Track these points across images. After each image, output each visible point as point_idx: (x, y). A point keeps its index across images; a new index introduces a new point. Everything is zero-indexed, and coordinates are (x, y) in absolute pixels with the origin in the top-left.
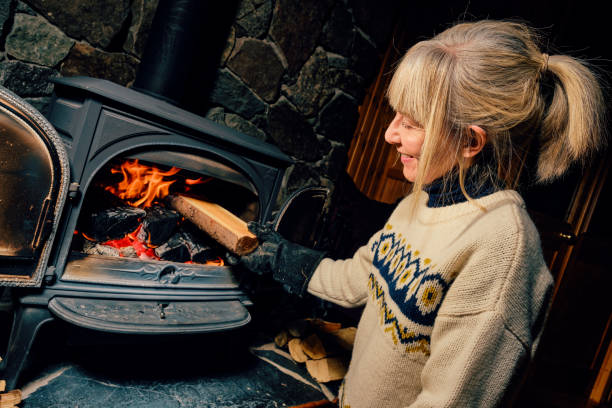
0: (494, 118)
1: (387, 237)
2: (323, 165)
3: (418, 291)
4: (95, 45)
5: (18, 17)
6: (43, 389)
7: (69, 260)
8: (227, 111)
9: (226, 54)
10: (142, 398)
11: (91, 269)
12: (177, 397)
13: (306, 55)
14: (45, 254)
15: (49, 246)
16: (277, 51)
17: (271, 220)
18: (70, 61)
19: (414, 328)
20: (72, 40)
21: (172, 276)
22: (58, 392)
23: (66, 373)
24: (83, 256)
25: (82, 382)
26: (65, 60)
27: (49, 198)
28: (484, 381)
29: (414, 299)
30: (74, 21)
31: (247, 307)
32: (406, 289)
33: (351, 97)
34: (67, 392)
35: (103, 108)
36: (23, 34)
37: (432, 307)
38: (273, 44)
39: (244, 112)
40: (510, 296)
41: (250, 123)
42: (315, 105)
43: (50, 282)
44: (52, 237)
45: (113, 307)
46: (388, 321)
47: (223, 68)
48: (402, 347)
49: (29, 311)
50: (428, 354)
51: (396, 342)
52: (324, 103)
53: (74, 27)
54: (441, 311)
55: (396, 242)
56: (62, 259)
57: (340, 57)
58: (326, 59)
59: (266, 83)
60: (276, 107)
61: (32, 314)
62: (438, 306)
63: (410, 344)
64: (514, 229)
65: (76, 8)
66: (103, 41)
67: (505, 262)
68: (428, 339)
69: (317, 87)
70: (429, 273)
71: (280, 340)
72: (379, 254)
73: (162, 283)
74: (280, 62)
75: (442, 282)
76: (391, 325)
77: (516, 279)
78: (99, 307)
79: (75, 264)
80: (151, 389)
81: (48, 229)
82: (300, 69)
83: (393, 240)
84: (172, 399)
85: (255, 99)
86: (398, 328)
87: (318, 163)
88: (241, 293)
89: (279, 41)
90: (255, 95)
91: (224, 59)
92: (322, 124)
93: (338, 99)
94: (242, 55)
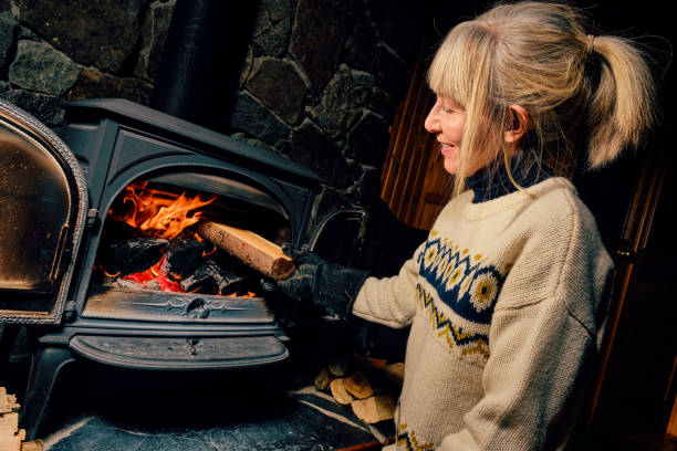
0: (537, 95)
1: (432, 243)
2: (354, 192)
3: (470, 287)
4: (104, 70)
5: (22, 44)
6: (66, 440)
7: (89, 295)
8: (249, 136)
9: (245, 75)
10: (175, 446)
11: (113, 304)
12: (213, 443)
13: (329, 73)
14: (64, 287)
15: (68, 277)
16: (298, 70)
18: (78, 89)
19: (469, 327)
20: (80, 66)
21: (200, 311)
22: (83, 443)
23: (89, 423)
24: (104, 290)
25: (110, 431)
26: (74, 87)
27: (66, 225)
28: (551, 373)
29: (467, 296)
30: (81, 46)
31: (284, 342)
32: (457, 288)
33: (380, 117)
34: (92, 443)
35: (120, 128)
36: (27, 62)
37: (488, 303)
38: (293, 63)
39: (267, 136)
40: (570, 280)
41: (274, 148)
42: (343, 127)
43: (70, 318)
44: (71, 268)
45: (140, 344)
46: (440, 325)
47: (242, 90)
48: (458, 350)
49: (49, 351)
50: (487, 356)
51: (451, 346)
52: (352, 124)
53: (82, 53)
54: (498, 306)
55: (442, 246)
56: (82, 293)
57: (365, 74)
58: (352, 76)
59: (288, 104)
60: (301, 129)
61: (52, 355)
62: (494, 302)
63: (466, 346)
64: (569, 210)
65: (83, 32)
66: (113, 65)
67: (562, 245)
68: (485, 339)
69: (344, 106)
70: (482, 266)
71: (321, 382)
72: (426, 262)
73: (190, 318)
74: (302, 82)
75: (496, 274)
76: (445, 328)
77: (575, 262)
78: (123, 344)
79: (96, 298)
80: (184, 437)
81: (67, 259)
82: (323, 88)
83: (439, 246)
84: (207, 445)
85: (278, 122)
86: (452, 329)
87: (349, 190)
88: (275, 327)
89: (299, 59)
90: (278, 118)
91: (242, 81)
92: (350, 146)
93: (366, 119)
94: (261, 75)
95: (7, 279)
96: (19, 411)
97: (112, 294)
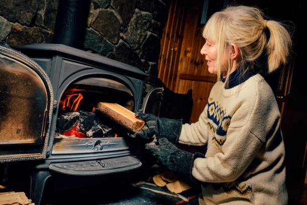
1: (212, 104)
4: (23, 25)
7: (54, 143)
9: (90, 20)
11: (64, 147)
13: (131, 15)
14: (46, 141)
16: (116, 14)
18: (11, 36)
20: (12, 23)
21: (99, 146)
24: (60, 140)
26: (9, 35)
27: (46, 110)
30: (11, 12)
33: (156, 35)
35: (63, 59)
39: (103, 51)
42: (139, 43)
43: (48, 156)
44: (49, 131)
47: (89, 28)
49: (41, 173)
52: (143, 41)
53: (11, 16)
56: (51, 143)
57: (148, 13)
58: (141, 15)
59: (112, 33)
60: (119, 46)
65: (11, 5)
66: (27, 21)
69: (139, 32)
72: (210, 112)
73: (96, 150)
74: (118, 21)
79: (57, 145)
81: (47, 126)
82: (128, 23)
83: (215, 105)
85: (108, 43)
89: (116, 8)
90: (107, 41)
91: (89, 23)
92: (143, 53)
93: (149, 37)
94: (98, 19)
95: (25, 139)
97: (63, 142)
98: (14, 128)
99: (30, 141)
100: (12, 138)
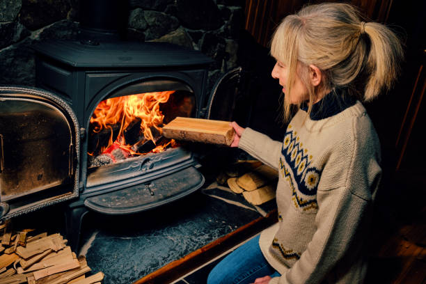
1: (288, 133)
2: (226, 30)
3: (305, 177)
6: (91, 250)
7: (87, 175)
10: (150, 243)
11: (101, 176)
12: (170, 237)
14: (77, 178)
15: (78, 171)
17: (205, 107)
18: (23, 11)
19: (306, 198)
21: (149, 164)
22: (101, 250)
23: (97, 236)
24: (95, 170)
25: (111, 240)
27: (71, 144)
29: (304, 182)
31: (198, 170)
32: (302, 174)
34: (105, 249)
35: (86, 74)
39: (158, 6)
40: (353, 177)
41: (164, 14)
43: (81, 192)
44: (78, 166)
45: (121, 195)
48: (301, 209)
49: (75, 210)
51: (297, 207)
54: (319, 188)
55: (293, 137)
56: (84, 175)
61: (77, 212)
62: (318, 184)
63: (305, 207)
67: (349, 159)
71: (221, 180)
73: (144, 171)
75: (317, 171)
76: (294, 196)
77: (354, 168)
79: (92, 176)
80: (153, 236)
81: (75, 162)
83: (292, 136)
84: (167, 239)
86: (297, 198)
87: (222, 29)
88: (192, 160)
95: (50, 183)
96: (68, 244)
97: (100, 170)
98: (34, 175)
99: (56, 183)
100: (34, 186)
